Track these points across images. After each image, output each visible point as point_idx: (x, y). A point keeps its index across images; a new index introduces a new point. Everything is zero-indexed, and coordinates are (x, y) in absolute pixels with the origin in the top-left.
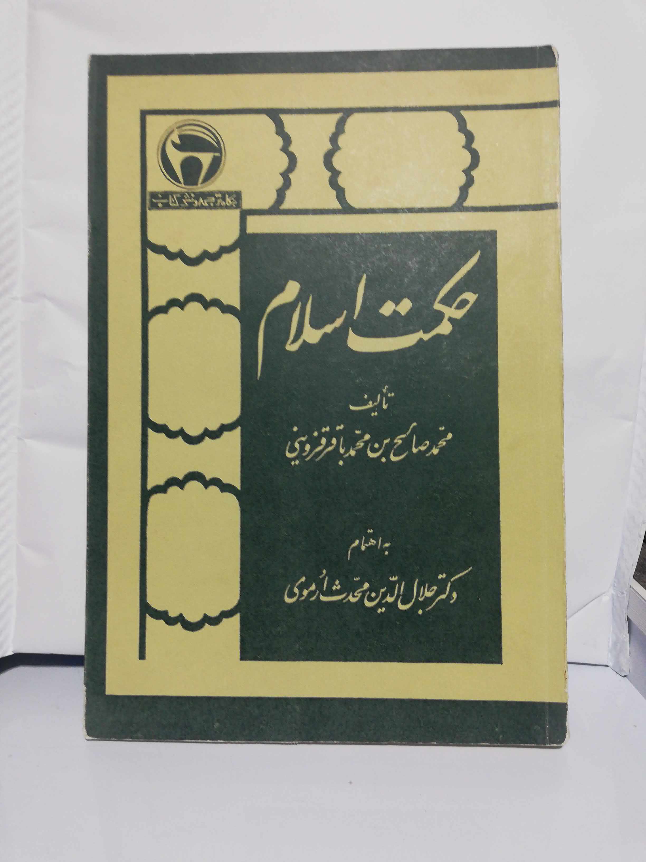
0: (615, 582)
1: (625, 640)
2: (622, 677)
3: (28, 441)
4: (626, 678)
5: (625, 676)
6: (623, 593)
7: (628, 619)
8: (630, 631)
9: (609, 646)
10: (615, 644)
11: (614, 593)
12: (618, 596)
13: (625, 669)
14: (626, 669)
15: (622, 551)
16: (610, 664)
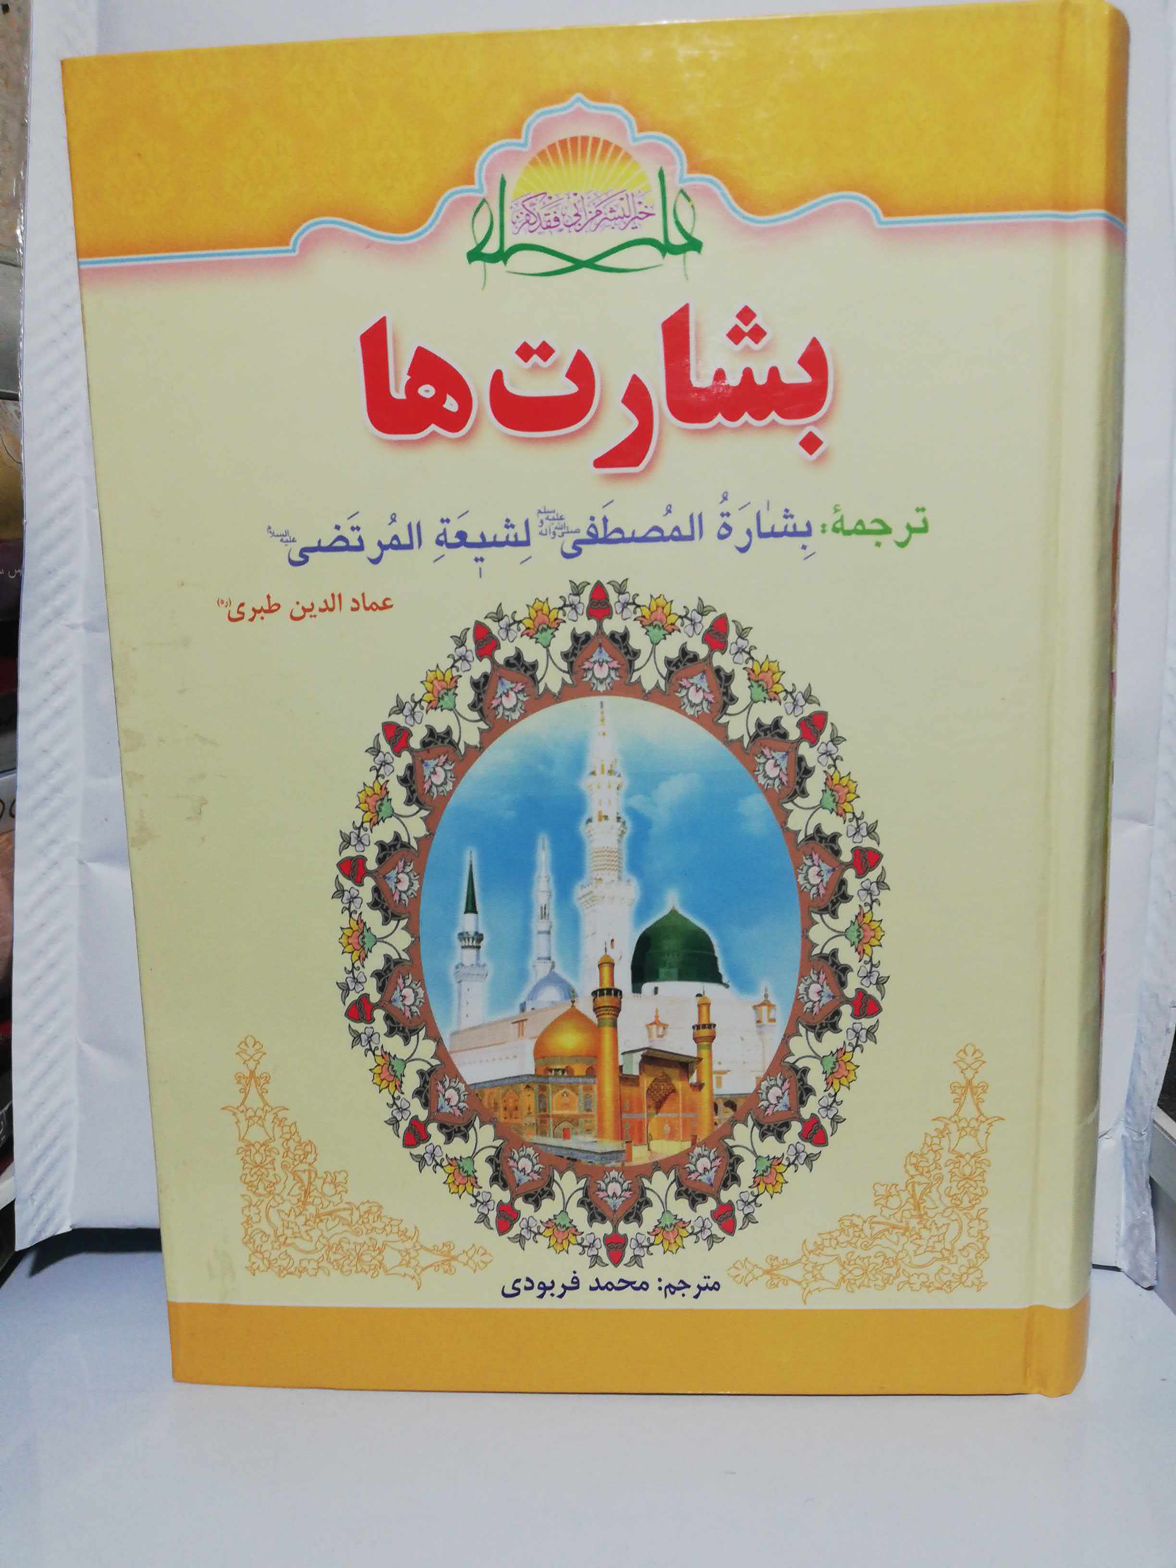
0: (1127, 1114)
1: (1147, 1220)
2: (1145, 1291)
3: (98, 869)
4: (1152, 1292)
5: (1150, 1288)
6: (1141, 1135)
7: (1151, 1181)
8: (1154, 1203)
9: (1118, 1233)
10: (1131, 1229)
11: (1127, 1135)
12: (1133, 1141)
13: (1149, 1276)
14: (1150, 1274)
15: (1137, 1057)
16: (1124, 1265)
